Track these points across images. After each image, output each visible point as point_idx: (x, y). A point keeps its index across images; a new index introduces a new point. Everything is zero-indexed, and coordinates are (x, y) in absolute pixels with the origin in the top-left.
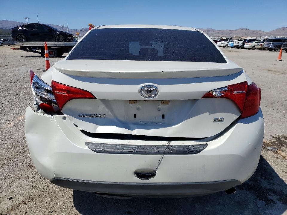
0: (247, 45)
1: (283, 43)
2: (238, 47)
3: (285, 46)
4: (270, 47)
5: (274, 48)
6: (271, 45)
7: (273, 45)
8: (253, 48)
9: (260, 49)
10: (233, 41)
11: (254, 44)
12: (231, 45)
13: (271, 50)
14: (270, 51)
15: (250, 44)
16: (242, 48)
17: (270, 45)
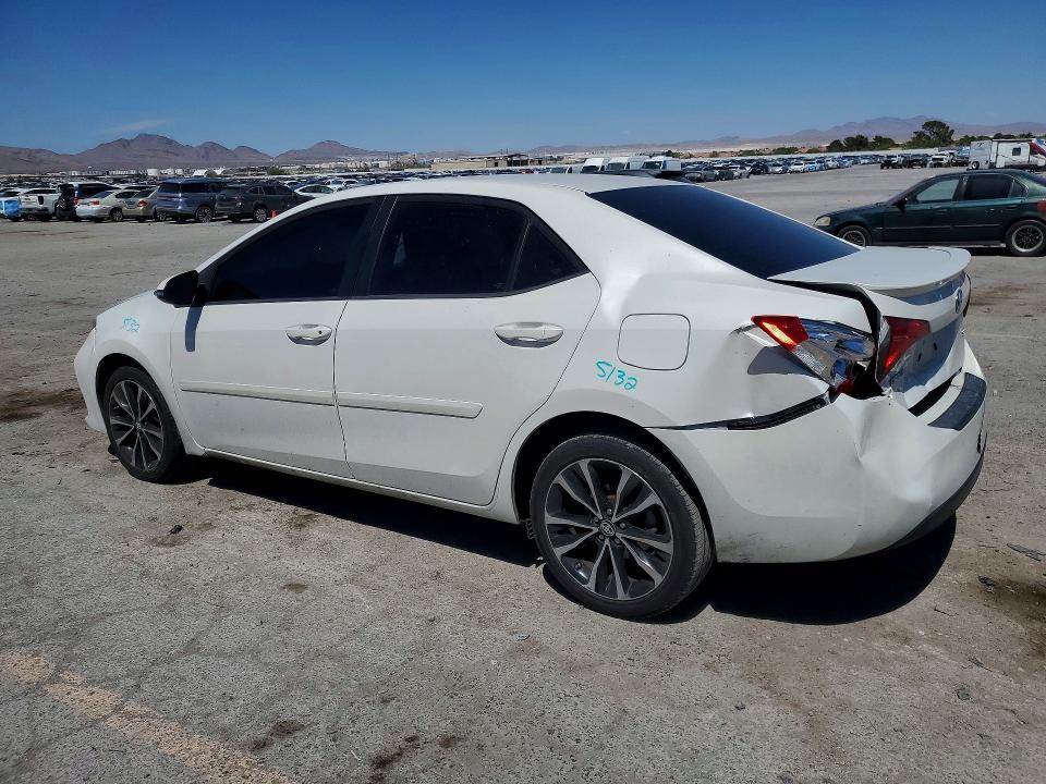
0: (85, 207)
1: (217, 196)
2: (43, 216)
3: (225, 203)
4: (180, 208)
5: (190, 210)
6: (180, 202)
7: (188, 203)
8: (114, 215)
9: (141, 219)
10: (15, 194)
11: (110, 201)
12: (9, 210)
13: (181, 218)
14: (179, 222)
15: (97, 203)
16: (61, 219)
17: (177, 203)
